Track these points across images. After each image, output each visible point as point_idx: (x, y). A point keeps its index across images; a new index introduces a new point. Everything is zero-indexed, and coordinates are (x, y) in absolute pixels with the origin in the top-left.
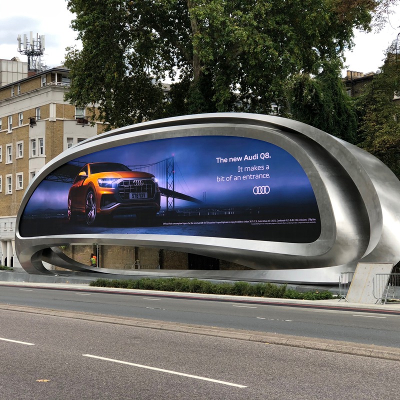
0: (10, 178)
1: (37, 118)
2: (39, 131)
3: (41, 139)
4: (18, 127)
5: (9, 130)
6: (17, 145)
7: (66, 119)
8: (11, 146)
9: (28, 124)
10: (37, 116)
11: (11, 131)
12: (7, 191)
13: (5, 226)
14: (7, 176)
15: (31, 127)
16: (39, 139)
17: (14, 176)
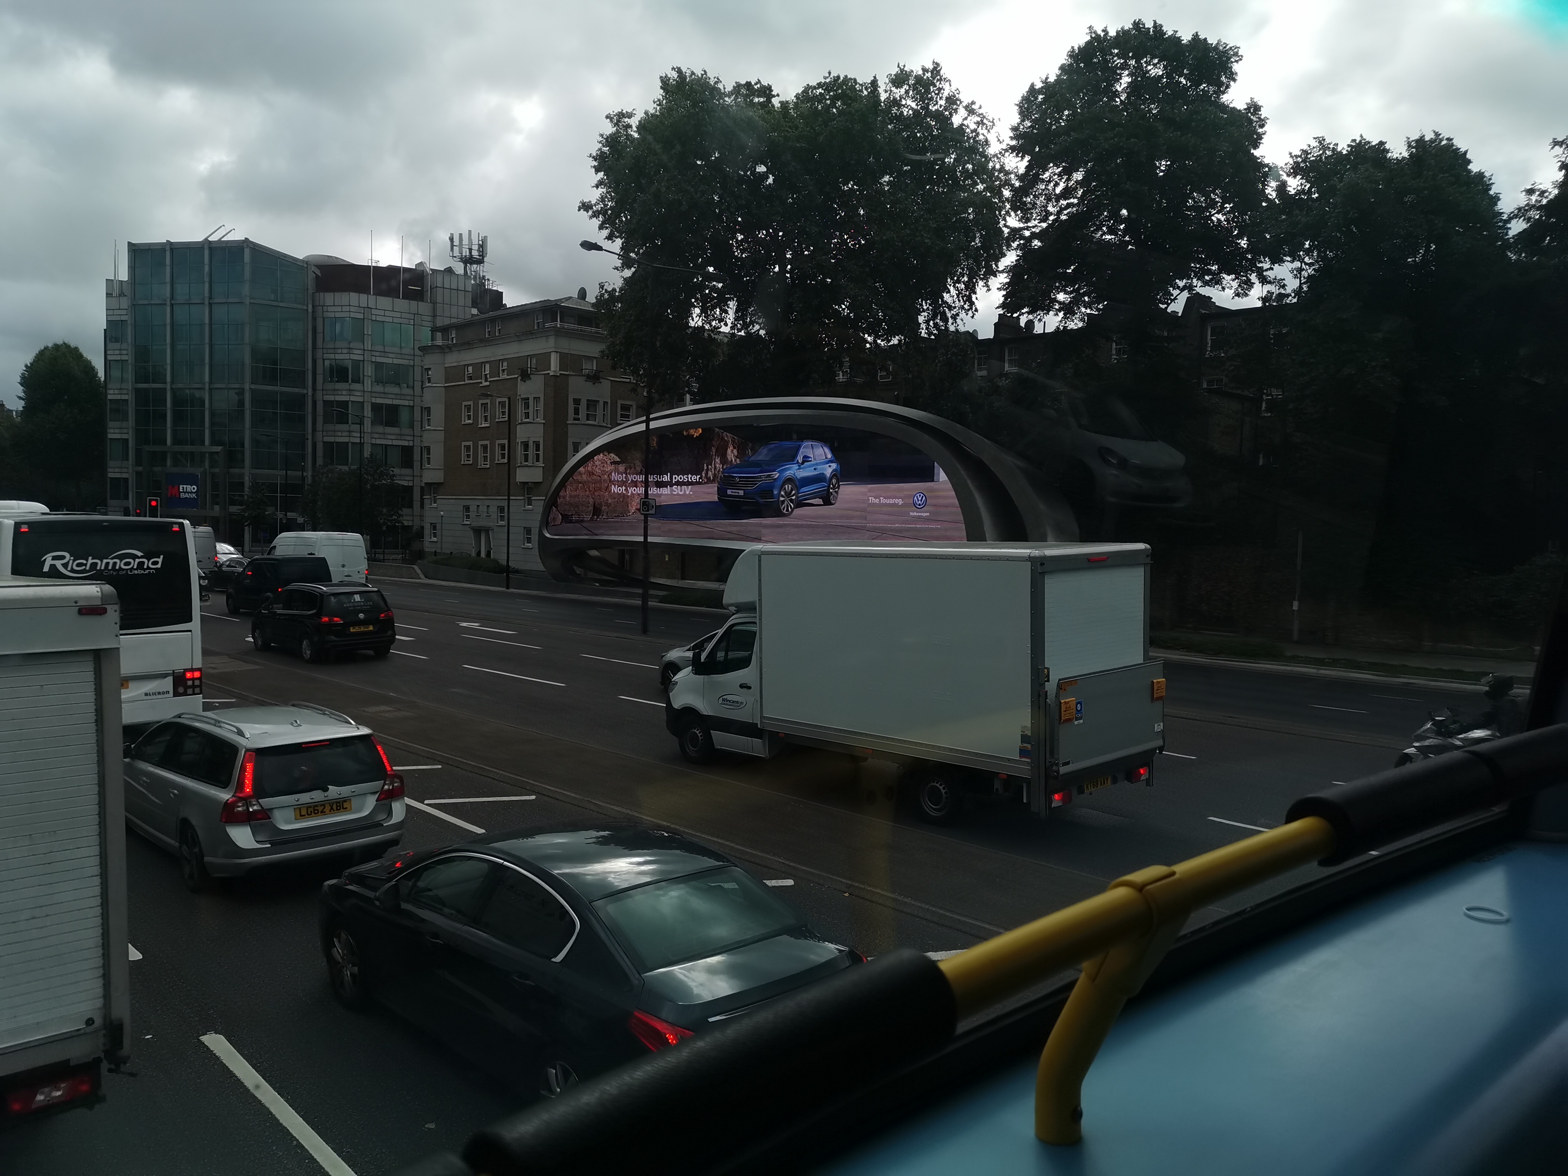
0: (485, 447)
1: (529, 369)
2: (532, 388)
3: (537, 399)
4: (498, 378)
5: (483, 381)
6: (497, 403)
7: (571, 373)
8: (487, 403)
9: (516, 376)
10: (529, 366)
11: (488, 383)
12: (481, 464)
13: (477, 510)
14: (481, 443)
15: (522, 380)
16: (534, 398)
17: (493, 444)
